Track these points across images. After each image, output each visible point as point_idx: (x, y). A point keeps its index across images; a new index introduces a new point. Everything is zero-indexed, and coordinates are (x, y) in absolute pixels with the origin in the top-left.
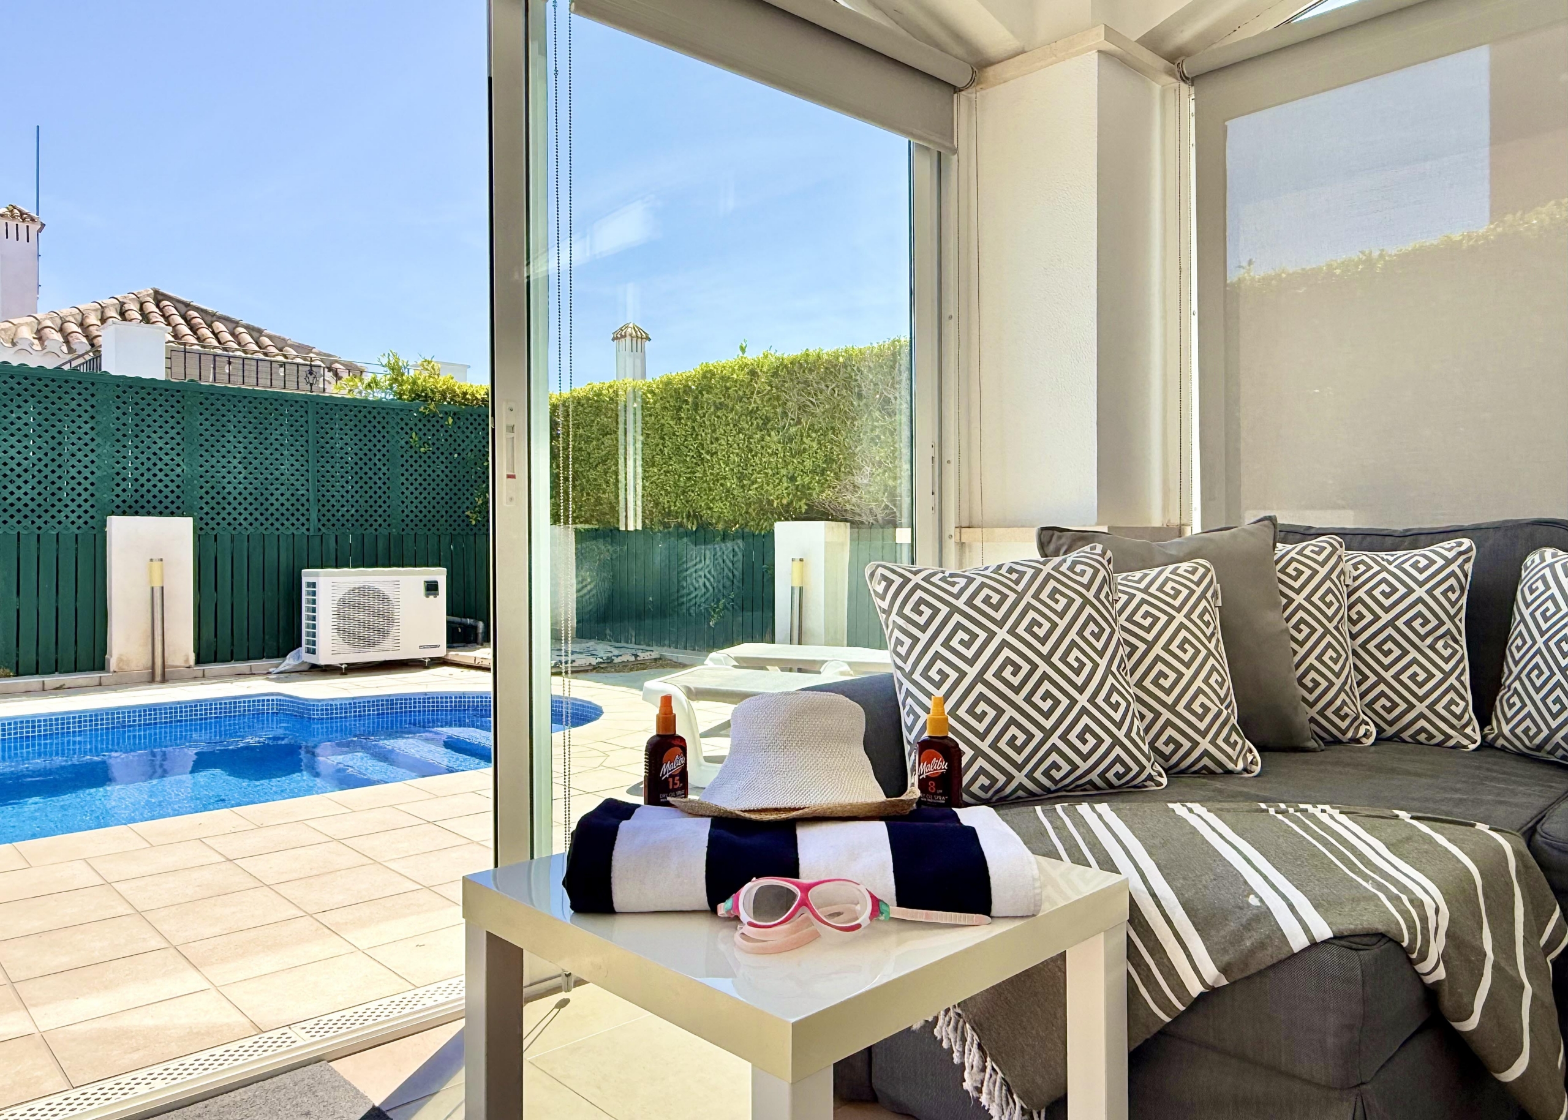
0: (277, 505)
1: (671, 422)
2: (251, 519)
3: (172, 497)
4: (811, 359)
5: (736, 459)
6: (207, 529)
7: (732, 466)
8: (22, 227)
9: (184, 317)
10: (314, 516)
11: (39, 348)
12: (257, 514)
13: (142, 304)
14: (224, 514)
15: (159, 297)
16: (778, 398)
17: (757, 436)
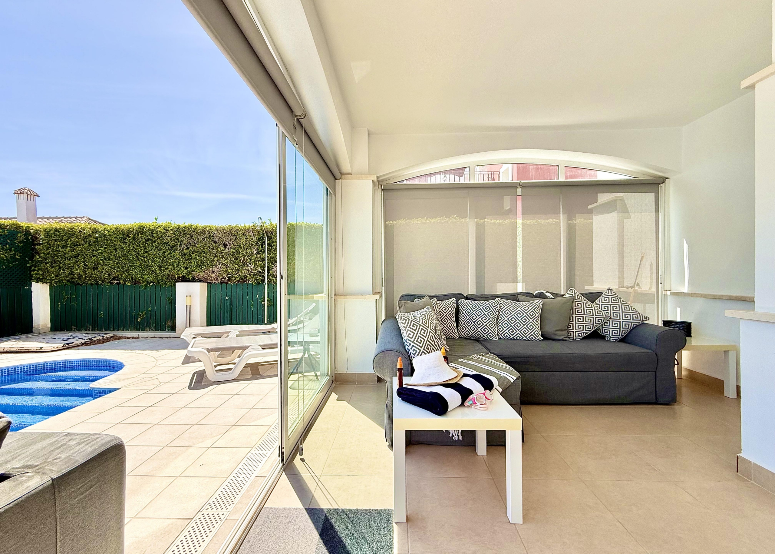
1: (121, 244)
4: (193, 227)
5: (158, 260)
7: (156, 262)
16: (178, 239)
17: (169, 252)
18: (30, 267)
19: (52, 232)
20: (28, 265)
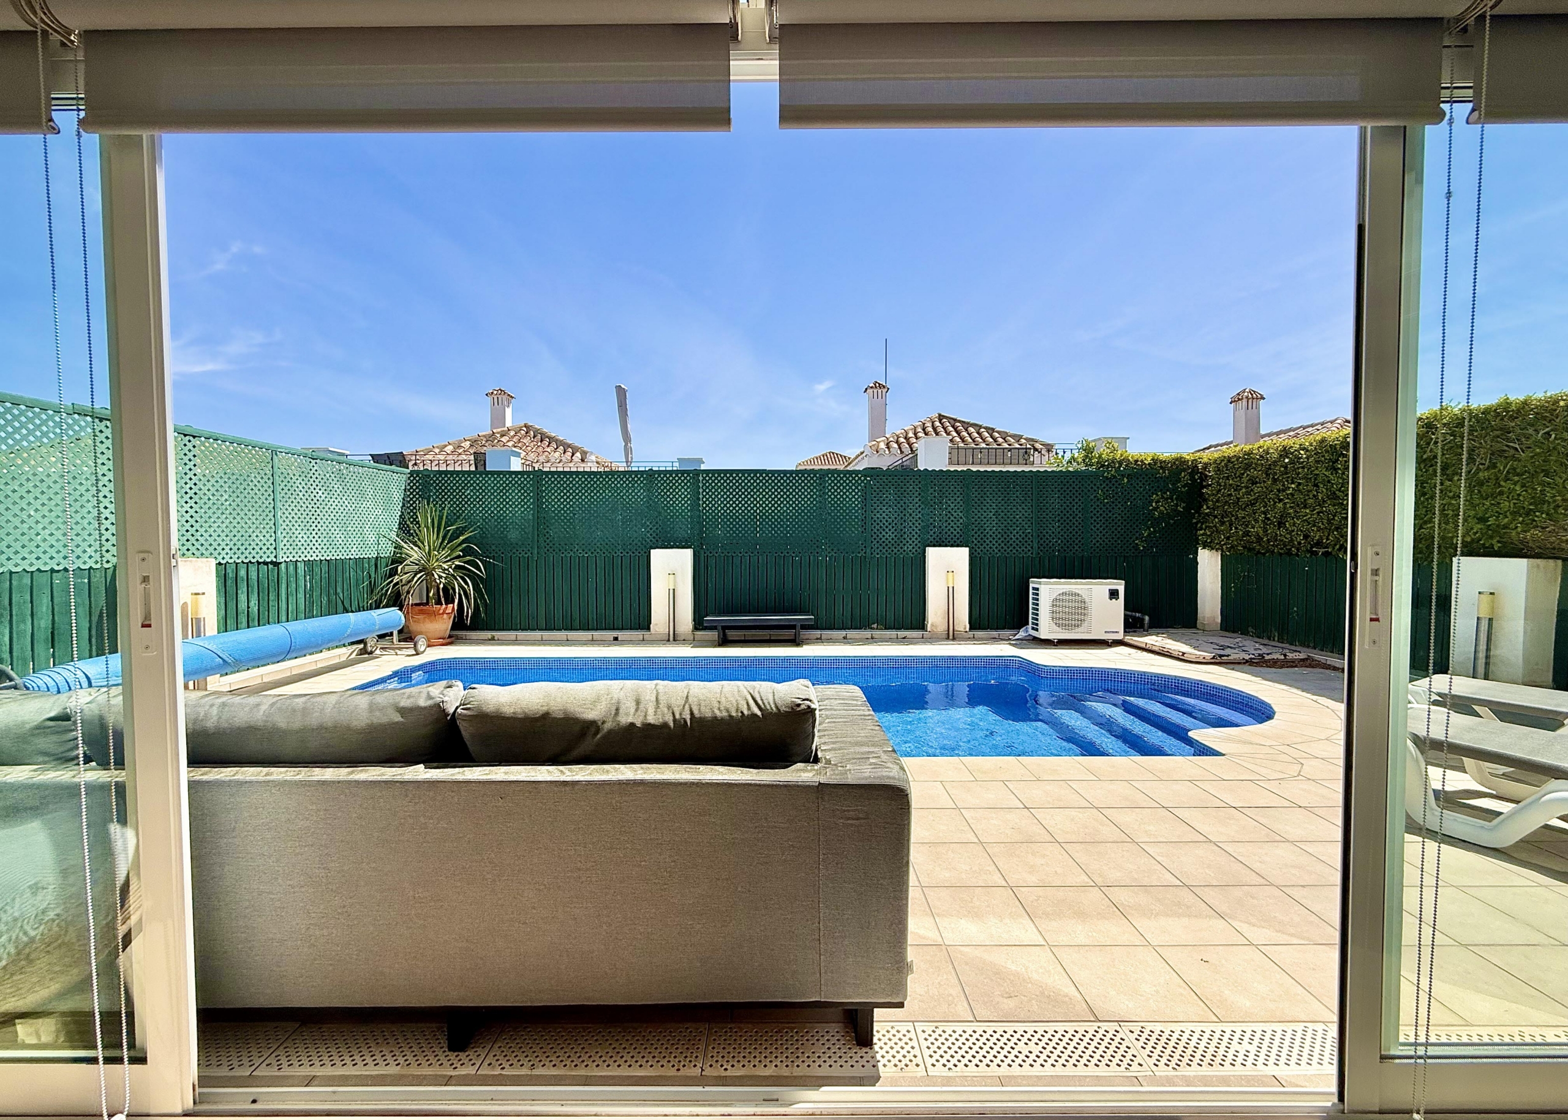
0: (1014, 539)
2: (999, 548)
3: (958, 536)
4: (1513, 407)
6: (976, 554)
8: (880, 391)
9: (953, 426)
10: (1035, 545)
11: (887, 452)
12: (1003, 545)
13: (933, 422)
14: (985, 545)
15: (941, 417)
18: (1196, 523)
19: (1223, 464)
20: (1194, 521)
